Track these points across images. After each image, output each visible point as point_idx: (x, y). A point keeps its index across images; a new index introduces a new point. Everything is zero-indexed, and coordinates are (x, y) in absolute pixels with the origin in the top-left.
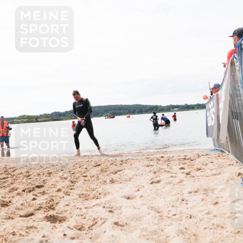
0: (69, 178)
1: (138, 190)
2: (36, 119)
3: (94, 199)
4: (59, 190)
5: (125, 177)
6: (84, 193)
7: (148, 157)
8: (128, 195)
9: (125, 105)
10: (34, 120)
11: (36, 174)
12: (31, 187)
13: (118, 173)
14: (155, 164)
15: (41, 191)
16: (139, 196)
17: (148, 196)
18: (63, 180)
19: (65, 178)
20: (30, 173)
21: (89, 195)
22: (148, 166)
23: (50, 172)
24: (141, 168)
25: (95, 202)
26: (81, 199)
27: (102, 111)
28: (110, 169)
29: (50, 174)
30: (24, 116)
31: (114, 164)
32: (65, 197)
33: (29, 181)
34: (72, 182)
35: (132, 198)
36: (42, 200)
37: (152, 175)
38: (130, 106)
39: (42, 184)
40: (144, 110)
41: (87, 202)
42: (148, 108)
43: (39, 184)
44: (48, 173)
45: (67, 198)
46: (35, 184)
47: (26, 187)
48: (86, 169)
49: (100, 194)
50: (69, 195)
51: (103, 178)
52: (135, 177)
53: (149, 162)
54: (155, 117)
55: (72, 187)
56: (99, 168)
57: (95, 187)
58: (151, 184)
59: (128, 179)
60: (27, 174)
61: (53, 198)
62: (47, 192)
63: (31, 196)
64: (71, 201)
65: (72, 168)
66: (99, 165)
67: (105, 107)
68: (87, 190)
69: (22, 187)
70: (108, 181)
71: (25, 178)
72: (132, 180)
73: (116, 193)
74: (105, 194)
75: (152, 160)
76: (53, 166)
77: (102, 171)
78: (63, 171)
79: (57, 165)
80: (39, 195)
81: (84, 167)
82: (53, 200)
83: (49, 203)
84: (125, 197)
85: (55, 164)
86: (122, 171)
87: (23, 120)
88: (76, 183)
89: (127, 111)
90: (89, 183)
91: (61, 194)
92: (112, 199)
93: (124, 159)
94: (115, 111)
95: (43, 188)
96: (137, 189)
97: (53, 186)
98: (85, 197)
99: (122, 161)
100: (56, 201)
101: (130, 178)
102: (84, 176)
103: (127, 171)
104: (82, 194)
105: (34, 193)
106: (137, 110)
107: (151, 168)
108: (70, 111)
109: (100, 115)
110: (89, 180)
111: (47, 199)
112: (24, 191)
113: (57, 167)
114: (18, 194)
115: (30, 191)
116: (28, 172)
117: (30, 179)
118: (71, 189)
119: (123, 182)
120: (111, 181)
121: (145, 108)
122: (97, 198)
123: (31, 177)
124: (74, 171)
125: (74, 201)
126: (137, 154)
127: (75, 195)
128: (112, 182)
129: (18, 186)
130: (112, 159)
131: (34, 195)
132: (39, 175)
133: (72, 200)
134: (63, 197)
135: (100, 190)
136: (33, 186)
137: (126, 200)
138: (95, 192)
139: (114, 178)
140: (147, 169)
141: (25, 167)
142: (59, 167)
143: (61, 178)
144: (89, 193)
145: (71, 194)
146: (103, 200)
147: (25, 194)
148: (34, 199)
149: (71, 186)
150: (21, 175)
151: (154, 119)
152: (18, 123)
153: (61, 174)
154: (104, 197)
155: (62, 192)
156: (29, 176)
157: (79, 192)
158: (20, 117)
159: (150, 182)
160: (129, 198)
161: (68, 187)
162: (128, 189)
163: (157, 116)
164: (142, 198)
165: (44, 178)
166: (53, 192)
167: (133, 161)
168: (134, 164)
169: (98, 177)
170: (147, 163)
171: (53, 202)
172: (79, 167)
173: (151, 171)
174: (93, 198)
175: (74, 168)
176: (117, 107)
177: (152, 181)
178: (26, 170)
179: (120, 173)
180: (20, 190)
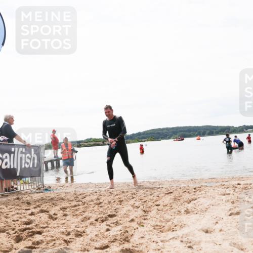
0: (142, 207)
1: (217, 223)
2: (103, 142)
3: (170, 232)
4: (132, 220)
5: (200, 207)
6: (159, 224)
7: (223, 183)
8: (206, 228)
9: (195, 127)
10: (101, 143)
11: (106, 202)
12: (104, 216)
13: (193, 202)
14: (232, 192)
15: (115, 221)
16: (219, 230)
17: (229, 230)
18: (135, 209)
19: (137, 207)
20: (101, 201)
21: (164, 227)
22: (224, 195)
23: (121, 199)
24: (217, 197)
25: (171, 235)
26: (156, 231)
27: (170, 134)
28: (183, 197)
29: (121, 201)
30: (91, 139)
31: (187, 191)
32: (139, 228)
33: (101, 209)
34: (144, 211)
35: (211, 232)
36: (115, 231)
37: (230, 205)
38: (200, 127)
39: (114, 213)
40: (215, 131)
41: (162, 235)
42: (219, 129)
43: (111, 213)
44: (119, 201)
45: (141, 229)
46: (107, 213)
47: (98, 217)
48: (158, 196)
49: (175, 226)
50: (143, 226)
51: (177, 207)
52: (211, 207)
53: (225, 189)
54: (227, 139)
55: (146, 218)
56: (172, 196)
57: (169, 217)
58: (230, 215)
59: (204, 209)
60: (98, 201)
61: (127, 229)
62: (121, 222)
63: (104, 226)
64: (146, 233)
65: (144, 195)
66: (171, 193)
67: (173, 128)
68: (161, 221)
69: (94, 216)
70: (183, 211)
71: (97, 206)
72: (209, 210)
73: (193, 225)
74: (181, 227)
75: (228, 188)
76: (123, 192)
77: (175, 199)
78: (134, 199)
79: (127, 192)
80: (112, 225)
81: (156, 194)
82: (128, 232)
83: (123, 235)
84: (203, 231)
85: (125, 191)
86: (196, 199)
87: (90, 143)
88: (150, 213)
89: (197, 133)
90: (163, 213)
91: (134, 225)
92: (190, 233)
93: (197, 185)
94: (184, 133)
95: (115, 218)
96: (215, 222)
97: (125, 216)
98: (159, 229)
99: (195, 188)
100: (130, 233)
101: (206, 208)
102: (157, 205)
103: (202, 201)
104: (157, 226)
105: (108, 223)
106: (208, 132)
107: (228, 198)
108: (137, 134)
109: (168, 137)
110: (162, 210)
111: (121, 230)
112: (96, 220)
113: (128, 193)
114: (91, 224)
115: (103, 221)
116: (98, 199)
117: (102, 207)
118: (145, 219)
119: (199, 213)
120: (185, 211)
121: (216, 129)
122: (173, 231)
123: (103, 205)
124: (146, 198)
125: (149, 232)
126: (210, 180)
127: (149, 226)
128: (187, 212)
129: (90, 215)
130: (184, 185)
131: (107, 225)
132: (110, 202)
133: (147, 231)
134: (137, 228)
135: (175, 222)
136: (106, 215)
137: (204, 233)
138: (170, 223)
139: (189, 208)
140: (223, 197)
141: (95, 194)
142: (129, 194)
143: (133, 206)
144: (163, 224)
145: (145, 225)
146: (179, 233)
147: (98, 223)
148: (108, 230)
149: (144, 216)
150: (92, 203)
151: (227, 142)
152: (85, 146)
153: (132, 202)
154: (180, 229)
155: (135, 223)
156: (99, 204)
157: (153, 223)
158: (87, 140)
159: (229, 214)
160: (207, 232)
161: (141, 217)
162: (206, 221)
163: (230, 138)
164: (222, 232)
165: (115, 206)
166: (125, 222)
167: (206, 188)
168: (208, 192)
169: (171, 206)
170: (223, 191)
171: (127, 234)
172: (151, 195)
173: (228, 201)
174: (169, 230)
175: (145, 195)
176: (186, 129)
177: (230, 212)
178: (96, 197)
179: (195, 202)
180: (92, 220)
